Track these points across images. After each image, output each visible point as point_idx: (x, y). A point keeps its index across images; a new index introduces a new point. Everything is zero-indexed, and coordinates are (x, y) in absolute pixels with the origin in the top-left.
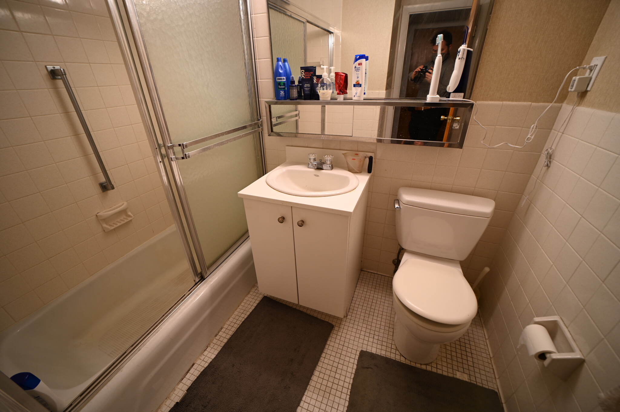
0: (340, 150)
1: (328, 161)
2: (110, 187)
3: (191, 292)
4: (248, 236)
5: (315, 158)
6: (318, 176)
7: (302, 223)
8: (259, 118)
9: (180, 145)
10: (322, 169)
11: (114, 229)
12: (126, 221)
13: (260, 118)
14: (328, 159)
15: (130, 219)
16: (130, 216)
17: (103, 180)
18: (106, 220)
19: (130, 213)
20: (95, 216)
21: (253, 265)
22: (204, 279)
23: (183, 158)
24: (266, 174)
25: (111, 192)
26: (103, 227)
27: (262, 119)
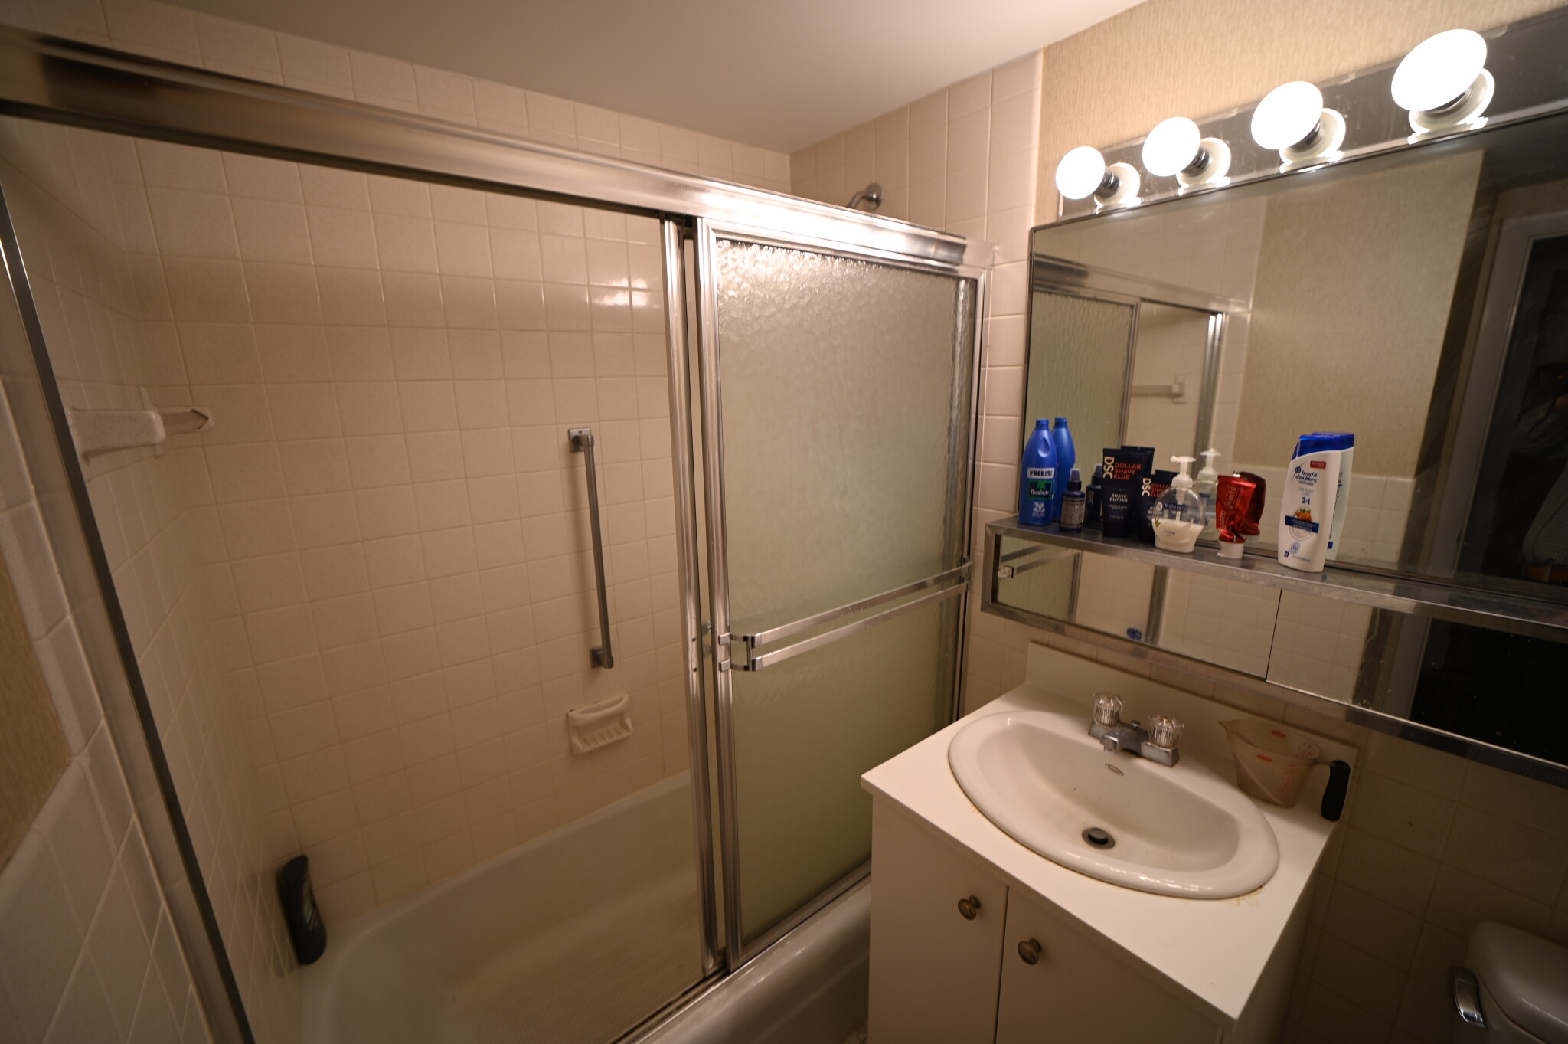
0: (1212, 699)
1: (1163, 735)
2: (605, 661)
3: (687, 1002)
5: (1116, 710)
6: (1118, 772)
7: (1035, 954)
8: (965, 556)
9: (745, 638)
10: (1138, 754)
11: (590, 752)
12: (616, 738)
13: (969, 553)
14: (1165, 727)
15: (624, 734)
16: (626, 727)
17: (598, 643)
18: (581, 730)
19: (628, 721)
20: (564, 717)
21: (866, 964)
22: (728, 973)
23: (746, 668)
24: (957, 719)
25: (604, 672)
26: (571, 743)
27: (974, 562)
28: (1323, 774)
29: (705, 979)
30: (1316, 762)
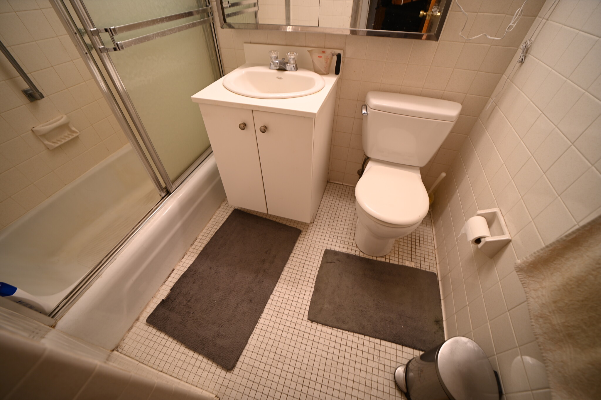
0: (305, 46)
1: (292, 59)
2: (37, 95)
3: (158, 206)
4: (211, 151)
5: (277, 56)
6: (281, 78)
7: (265, 129)
8: (208, 4)
9: (106, 30)
10: (285, 70)
11: (60, 146)
12: (71, 137)
13: (209, 3)
14: (292, 57)
15: (75, 135)
16: (74, 132)
17: (26, 86)
18: (45, 136)
19: (73, 129)
20: (31, 131)
22: (171, 194)
23: (115, 49)
24: (223, 76)
25: (41, 102)
26: (45, 145)
27: (212, 5)
28: (335, 58)
29: (163, 198)
30: (333, 55)
